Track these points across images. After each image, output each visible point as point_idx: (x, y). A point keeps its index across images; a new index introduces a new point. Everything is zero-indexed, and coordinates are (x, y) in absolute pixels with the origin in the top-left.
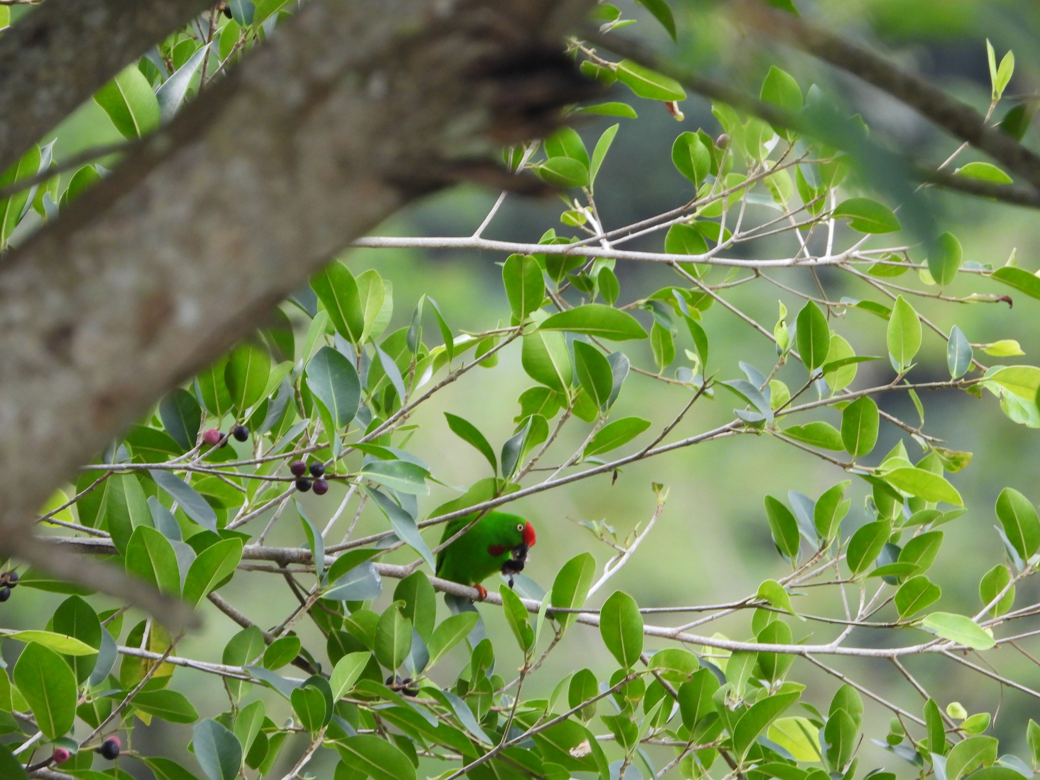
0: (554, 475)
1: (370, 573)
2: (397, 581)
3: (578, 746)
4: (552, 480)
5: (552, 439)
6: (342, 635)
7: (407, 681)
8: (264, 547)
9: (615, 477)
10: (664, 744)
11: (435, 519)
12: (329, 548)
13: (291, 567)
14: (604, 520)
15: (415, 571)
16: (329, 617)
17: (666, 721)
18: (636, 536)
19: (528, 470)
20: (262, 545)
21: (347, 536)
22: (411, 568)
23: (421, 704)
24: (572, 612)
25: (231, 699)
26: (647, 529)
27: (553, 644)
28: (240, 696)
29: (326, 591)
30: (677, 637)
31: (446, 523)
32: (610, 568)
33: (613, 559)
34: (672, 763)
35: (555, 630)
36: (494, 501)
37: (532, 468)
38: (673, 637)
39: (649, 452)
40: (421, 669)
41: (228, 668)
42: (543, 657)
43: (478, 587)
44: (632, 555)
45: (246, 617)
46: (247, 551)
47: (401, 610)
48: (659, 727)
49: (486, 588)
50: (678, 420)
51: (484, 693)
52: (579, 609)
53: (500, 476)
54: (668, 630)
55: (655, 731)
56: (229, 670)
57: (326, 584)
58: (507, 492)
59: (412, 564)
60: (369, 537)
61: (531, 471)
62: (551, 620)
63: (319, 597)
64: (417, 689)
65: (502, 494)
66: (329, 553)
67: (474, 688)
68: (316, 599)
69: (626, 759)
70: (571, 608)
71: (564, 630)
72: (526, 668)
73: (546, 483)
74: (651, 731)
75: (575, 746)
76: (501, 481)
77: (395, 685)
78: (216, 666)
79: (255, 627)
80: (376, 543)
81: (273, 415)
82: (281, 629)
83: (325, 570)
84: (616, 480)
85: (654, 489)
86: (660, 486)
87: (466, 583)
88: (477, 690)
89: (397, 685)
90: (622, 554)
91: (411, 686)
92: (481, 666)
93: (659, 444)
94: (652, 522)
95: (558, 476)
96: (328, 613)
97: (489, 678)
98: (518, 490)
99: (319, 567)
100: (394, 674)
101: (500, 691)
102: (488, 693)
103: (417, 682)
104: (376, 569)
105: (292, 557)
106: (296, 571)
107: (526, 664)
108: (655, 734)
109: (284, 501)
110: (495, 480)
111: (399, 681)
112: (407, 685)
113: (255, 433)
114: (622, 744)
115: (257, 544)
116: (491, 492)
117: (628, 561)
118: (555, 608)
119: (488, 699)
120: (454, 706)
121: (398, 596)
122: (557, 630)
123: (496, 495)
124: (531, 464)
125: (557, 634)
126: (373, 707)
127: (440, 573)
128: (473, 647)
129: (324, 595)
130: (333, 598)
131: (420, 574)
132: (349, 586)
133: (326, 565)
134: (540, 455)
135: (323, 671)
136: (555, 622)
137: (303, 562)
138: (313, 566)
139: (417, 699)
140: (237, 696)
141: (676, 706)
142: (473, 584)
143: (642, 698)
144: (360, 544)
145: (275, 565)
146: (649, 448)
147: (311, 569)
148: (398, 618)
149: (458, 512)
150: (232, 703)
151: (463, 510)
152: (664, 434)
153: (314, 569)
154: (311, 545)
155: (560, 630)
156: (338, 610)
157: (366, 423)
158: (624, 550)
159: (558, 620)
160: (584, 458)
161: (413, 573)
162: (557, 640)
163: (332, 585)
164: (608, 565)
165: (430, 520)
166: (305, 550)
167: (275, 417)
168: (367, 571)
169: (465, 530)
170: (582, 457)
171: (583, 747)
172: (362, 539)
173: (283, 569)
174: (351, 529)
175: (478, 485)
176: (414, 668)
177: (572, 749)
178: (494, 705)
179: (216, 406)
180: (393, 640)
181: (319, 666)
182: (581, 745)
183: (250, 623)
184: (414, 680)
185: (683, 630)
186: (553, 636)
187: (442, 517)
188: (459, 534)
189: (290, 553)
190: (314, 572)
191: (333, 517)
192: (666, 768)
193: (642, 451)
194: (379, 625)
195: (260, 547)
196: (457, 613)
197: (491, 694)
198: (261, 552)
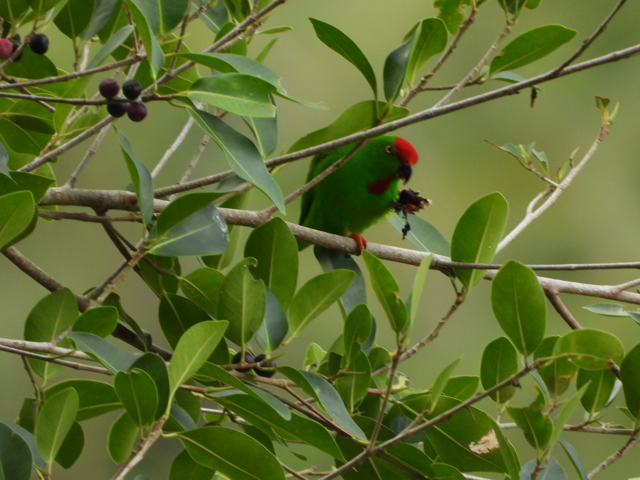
0: (445, 98)
1: (213, 221)
2: (250, 230)
3: (479, 439)
4: (443, 104)
5: (450, 51)
6: (177, 300)
7: (260, 358)
8: (76, 190)
9: (534, 95)
10: (604, 432)
11: (294, 154)
12: (160, 190)
13: (111, 214)
14: (534, 144)
15: (272, 217)
16: (160, 277)
17: (604, 404)
18: (571, 166)
19: (419, 89)
20: (73, 187)
21: (188, 172)
22: (267, 214)
23: (279, 386)
24: (476, 267)
25: (33, 382)
26: (587, 157)
27: (454, 308)
28: (46, 377)
29: (155, 245)
30: (619, 297)
31: (310, 159)
32: (534, 210)
33: (540, 196)
34: (612, 457)
35: (456, 290)
36: (374, 129)
37: (424, 87)
38: (613, 297)
39: (566, 69)
40: (277, 342)
41: (29, 344)
42: (441, 324)
43: (354, 237)
44: (564, 191)
45: (53, 278)
46: (54, 195)
47: (251, 268)
48: (596, 411)
49: (365, 239)
50: (601, 31)
51: (360, 373)
52: (486, 265)
53: (382, 97)
54: (606, 289)
55: (590, 417)
56: (29, 347)
57: (155, 237)
58: (391, 119)
59: (268, 209)
60: (210, 177)
61: (422, 90)
62: (452, 279)
63: (146, 252)
64: (271, 369)
65: (383, 121)
66: (160, 196)
67: (347, 366)
68: (141, 256)
69: (539, 463)
70: (477, 263)
71: (467, 292)
72: (399, 353)
73: (435, 108)
74: (587, 416)
75: (476, 440)
76: (382, 104)
77: (243, 364)
78: (12, 341)
79: (67, 290)
80: (216, 185)
81: (101, 17)
82: (100, 291)
83: (154, 218)
84: (537, 100)
85: (598, 105)
86: (606, 102)
87: (341, 234)
88: (351, 369)
89: (246, 363)
90: (553, 189)
91: (265, 365)
92: (356, 338)
93: (578, 59)
94: (594, 148)
95: (452, 99)
96: (159, 272)
97: (366, 354)
98: (405, 116)
99: (145, 213)
100: (242, 350)
101: (385, 368)
102: (365, 372)
103: (272, 360)
104: (221, 215)
105: (113, 202)
106: (118, 220)
107: (400, 347)
108: (592, 419)
109: (103, 130)
110: (374, 103)
111: (250, 359)
112: (258, 364)
113: (78, 39)
114: (532, 443)
115: (67, 186)
116: (369, 119)
117: (559, 198)
118: (456, 263)
119: (366, 381)
120: (317, 391)
121: (249, 250)
122: (459, 291)
123: (377, 123)
124: (423, 82)
125: (459, 295)
126: (211, 395)
127: (307, 221)
128: (347, 314)
129: (152, 250)
130: (164, 254)
131: (278, 222)
132: (186, 238)
133: (156, 211)
134: (435, 71)
135: (154, 344)
136: (457, 281)
137: (127, 209)
138: (139, 212)
139: (274, 380)
140: (43, 378)
141: (618, 384)
142: (349, 233)
143: (573, 374)
144: (199, 185)
145: (90, 212)
146: (566, 65)
147: (137, 217)
148: (247, 279)
149: (323, 145)
150: (35, 387)
151: (330, 143)
152: (584, 48)
153: (140, 217)
154: (135, 187)
155: (463, 291)
156: (172, 269)
157: (219, 23)
158: (556, 184)
159: (460, 279)
160: (490, 76)
161: (269, 220)
162: (458, 303)
163: (163, 238)
164: (532, 204)
165: (288, 156)
166: (129, 193)
167: (105, 18)
168: (210, 219)
169: (338, 165)
170: (488, 73)
171: (488, 441)
172: (202, 179)
173: (101, 217)
174: (193, 163)
175: (353, 110)
176: (268, 341)
177: (473, 443)
178: (374, 386)
179: (7, 8)
180: (241, 306)
181: (149, 338)
182: (484, 439)
183: (59, 285)
184: (268, 357)
185: (626, 289)
186: (454, 297)
187: (302, 152)
188: (329, 170)
189: (109, 197)
190: (140, 221)
191: (169, 148)
192: (604, 463)
193: (556, 68)
194: (222, 289)
195: (71, 190)
196: (330, 269)
197: (369, 373)
198: (72, 195)
